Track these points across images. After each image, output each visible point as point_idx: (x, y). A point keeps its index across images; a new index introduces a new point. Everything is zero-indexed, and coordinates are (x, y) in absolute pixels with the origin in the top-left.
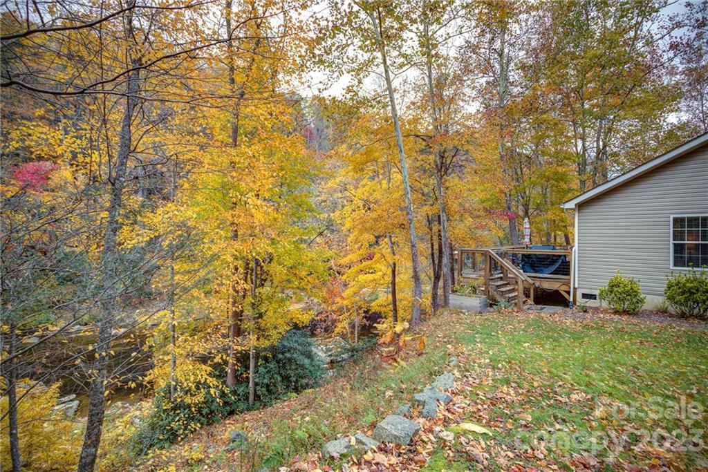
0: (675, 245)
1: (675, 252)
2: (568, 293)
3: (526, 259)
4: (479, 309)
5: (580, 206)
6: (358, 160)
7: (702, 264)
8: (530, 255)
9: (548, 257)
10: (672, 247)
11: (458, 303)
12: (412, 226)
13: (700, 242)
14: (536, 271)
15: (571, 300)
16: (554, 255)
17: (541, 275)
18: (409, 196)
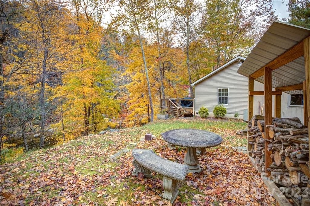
0: (219, 97)
1: (219, 99)
2: (193, 112)
3: (183, 102)
4: (165, 119)
5: (196, 85)
6: (132, 66)
7: (222, 103)
8: (183, 101)
9: (188, 101)
10: (218, 98)
11: (159, 117)
12: (149, 91)
13: (221, 96)
14: (185, 106)
15: (193, 115)
16: (190, 101)
17: (186, 107)
18: (148, 80)
